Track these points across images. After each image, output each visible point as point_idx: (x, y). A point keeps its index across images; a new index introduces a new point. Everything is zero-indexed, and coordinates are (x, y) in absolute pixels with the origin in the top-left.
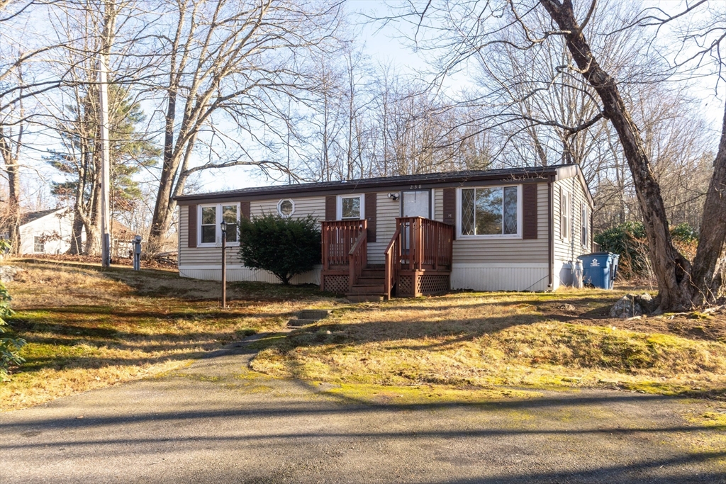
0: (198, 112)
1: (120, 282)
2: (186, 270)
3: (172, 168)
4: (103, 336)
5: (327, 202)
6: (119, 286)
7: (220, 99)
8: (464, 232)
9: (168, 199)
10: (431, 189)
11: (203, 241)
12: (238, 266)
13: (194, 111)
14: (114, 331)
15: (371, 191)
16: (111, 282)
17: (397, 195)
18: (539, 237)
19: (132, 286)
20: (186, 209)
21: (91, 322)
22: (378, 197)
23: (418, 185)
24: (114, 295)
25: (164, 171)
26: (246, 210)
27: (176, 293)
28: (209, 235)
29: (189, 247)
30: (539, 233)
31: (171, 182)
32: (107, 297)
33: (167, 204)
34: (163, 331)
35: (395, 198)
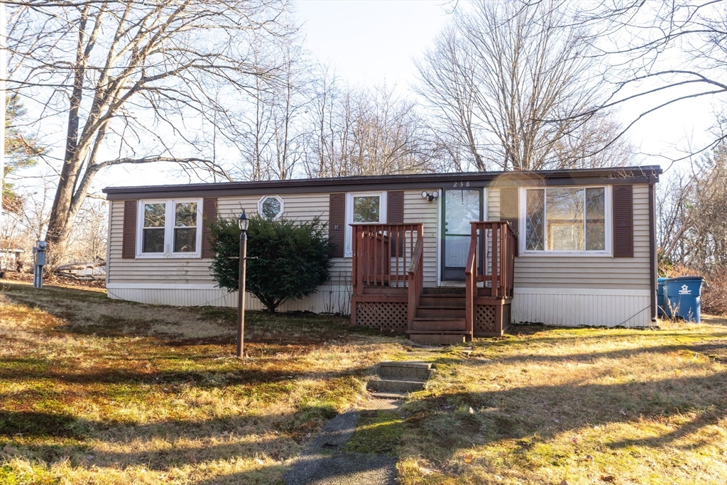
0: (113, 95)
1: (37, 309)
2: (116, 289)
3: (77, 160)
4: (50, 433)
5: (332, 202)
6: (39, 316)
7: (145, 79)
8: (529, 247)
9: (69, 198)
10: (483, 188)
11: (145, 250)
12: (211, 286)
13: (108, 92)
14: (70, 419)
15: (395, 188)
16: (23, 309)
17: (435, 194)
18: (635, 255)
19: (57, 316)
20: (121, 206)
21: (17, 396)
22: (406, 197)
23: (465, 181)
24: (36, 333)
25: (66, 163)
26: (210, 209)
27: (134, 328)
28: (154, 241)
29: (124, 257)
30: (635, 250)
31: (74, 178)
32: (24, 336)
33: (68, 204)
34: (164, 413)
35: (431, 198)
